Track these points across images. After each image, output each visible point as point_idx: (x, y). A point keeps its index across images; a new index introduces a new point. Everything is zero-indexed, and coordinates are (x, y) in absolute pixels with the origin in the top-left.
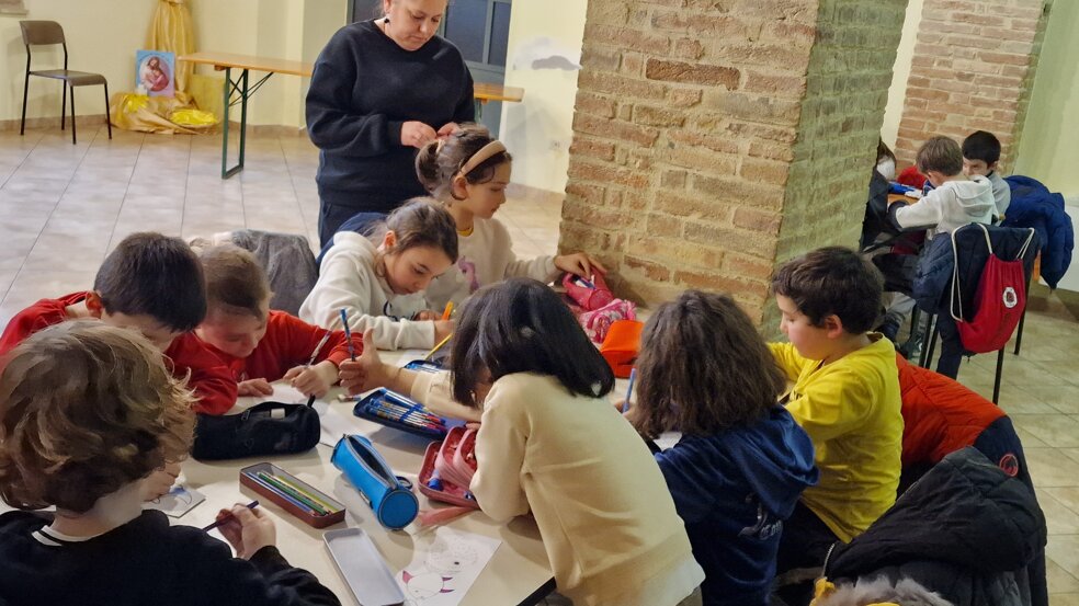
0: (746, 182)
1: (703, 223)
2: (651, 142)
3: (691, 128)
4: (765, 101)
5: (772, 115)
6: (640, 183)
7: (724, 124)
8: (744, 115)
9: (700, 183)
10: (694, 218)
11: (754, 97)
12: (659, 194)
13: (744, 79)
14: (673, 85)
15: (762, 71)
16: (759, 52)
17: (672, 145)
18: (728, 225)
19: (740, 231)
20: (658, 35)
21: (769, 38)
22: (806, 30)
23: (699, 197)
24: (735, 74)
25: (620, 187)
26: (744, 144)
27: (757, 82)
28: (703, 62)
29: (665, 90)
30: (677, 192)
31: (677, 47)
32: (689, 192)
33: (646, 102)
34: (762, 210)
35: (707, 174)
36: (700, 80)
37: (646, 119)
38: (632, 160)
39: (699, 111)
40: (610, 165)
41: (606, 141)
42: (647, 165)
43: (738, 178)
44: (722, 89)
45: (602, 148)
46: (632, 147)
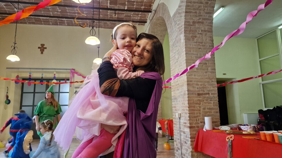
0: (214, 107)
1: (210, 114)
2: (200, 104)
3: (205, 101)
4: (214, 96)
5: (215, 98)
6: (200, 110)
7: (209, 100)
8: (211, 98)
9: (208, 109)
10: (208, 113)
11: (212, 96)
12: (203, 111)
13: (210, 94)
14: (201, 96)
15: (212, 92)
16: (211, 90)
17: (203, 104)
18: (213, 113)
19: (214, 114)
20: (198, 90)
21: (212, 88)
22: (216, 87)
23: (208, 110)
24: (209, 93)
25: (197, 111)
26: (212, 102)
27: (212, 94)
28: (204, 92)
29: (200, 97)
30: (205, 110)
31: (201, 91)
32: (207, 110)
33: (198, 99)
34: (217, 110)
35: (208, 107)
36: (205, 95)
37: (199, 101)
38: (198, 107)
39: (205, 99)
40: (195, 109)
41: (193, 105)
42: (200, 107)
43: (213, 107)
44: (208, 95)
45: (193, 106)
46: (197, 105)
